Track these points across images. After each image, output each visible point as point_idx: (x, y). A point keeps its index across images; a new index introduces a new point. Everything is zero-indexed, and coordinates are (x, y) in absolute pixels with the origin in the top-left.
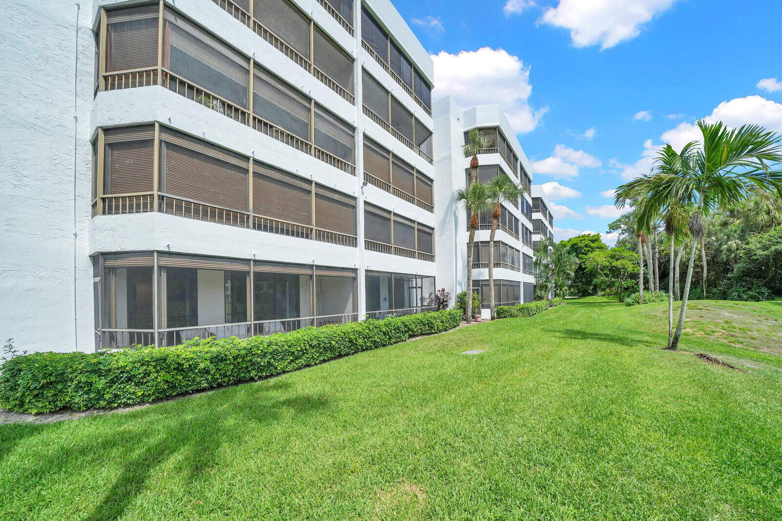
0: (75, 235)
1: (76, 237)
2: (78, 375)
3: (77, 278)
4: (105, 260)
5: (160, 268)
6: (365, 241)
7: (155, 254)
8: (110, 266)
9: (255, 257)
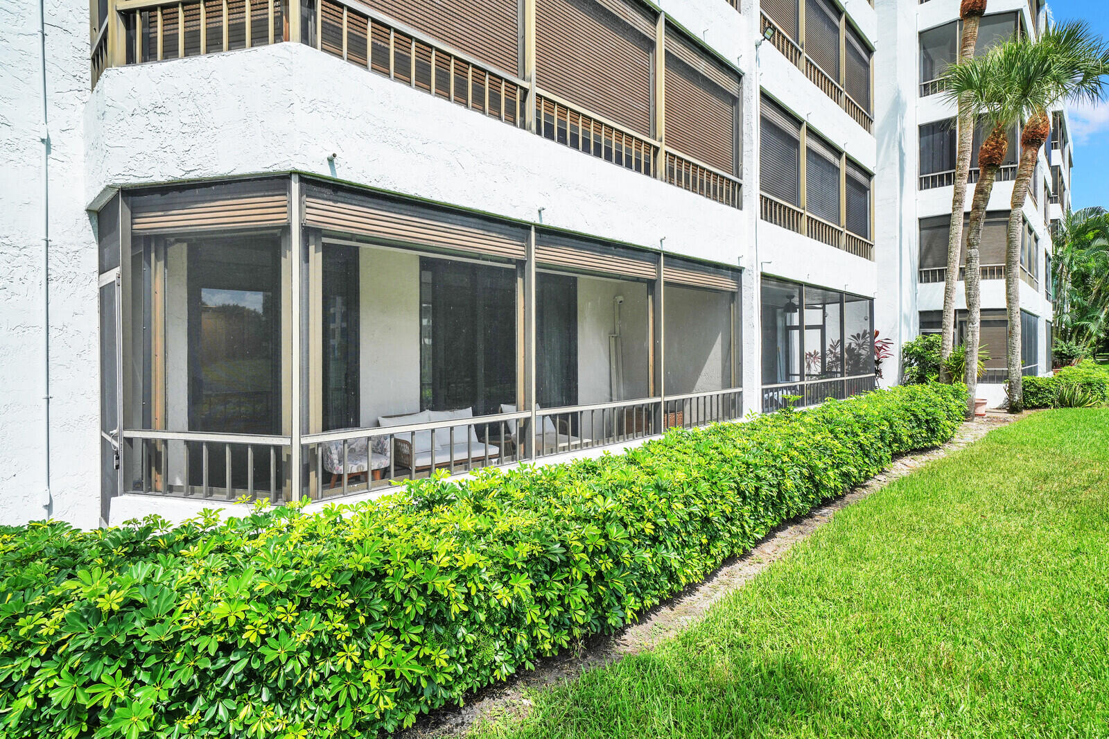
0: (46, 142)
1: (48, 150)
2: (36, 664)
3: (53, 275)
4: (135, 212)
5: (309, 233)
6: (762, 197)
7: (295, 186)
8: (148, 232)
9: (541, 219)
